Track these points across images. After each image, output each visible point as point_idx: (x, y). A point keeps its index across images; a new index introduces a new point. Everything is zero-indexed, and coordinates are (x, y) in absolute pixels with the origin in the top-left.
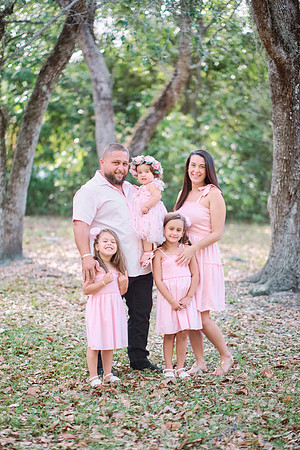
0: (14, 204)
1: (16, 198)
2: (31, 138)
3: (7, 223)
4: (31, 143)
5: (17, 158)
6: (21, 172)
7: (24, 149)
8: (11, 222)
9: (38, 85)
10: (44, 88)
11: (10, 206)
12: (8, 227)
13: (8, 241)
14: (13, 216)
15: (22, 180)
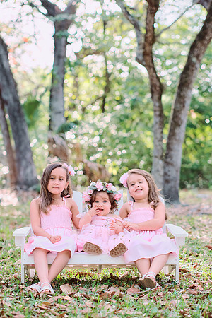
0: (171, 158)
1: (172, 153)
2: (184, 102)
3: (165, 174)
4: (184, 106)
5: (173, 119)
6: (177, 131)
7: (179, 111)
8: (169, 173)
9: (189, 58)
10: (194, 60)
11: (168, 160)
12: (167, 178)
13: (167, 189)
14: (171, 168)
15: (177, 138)
